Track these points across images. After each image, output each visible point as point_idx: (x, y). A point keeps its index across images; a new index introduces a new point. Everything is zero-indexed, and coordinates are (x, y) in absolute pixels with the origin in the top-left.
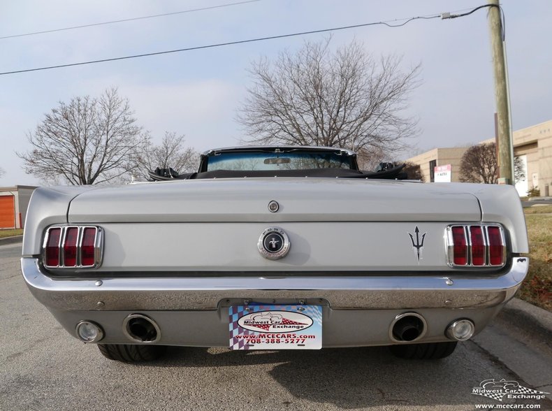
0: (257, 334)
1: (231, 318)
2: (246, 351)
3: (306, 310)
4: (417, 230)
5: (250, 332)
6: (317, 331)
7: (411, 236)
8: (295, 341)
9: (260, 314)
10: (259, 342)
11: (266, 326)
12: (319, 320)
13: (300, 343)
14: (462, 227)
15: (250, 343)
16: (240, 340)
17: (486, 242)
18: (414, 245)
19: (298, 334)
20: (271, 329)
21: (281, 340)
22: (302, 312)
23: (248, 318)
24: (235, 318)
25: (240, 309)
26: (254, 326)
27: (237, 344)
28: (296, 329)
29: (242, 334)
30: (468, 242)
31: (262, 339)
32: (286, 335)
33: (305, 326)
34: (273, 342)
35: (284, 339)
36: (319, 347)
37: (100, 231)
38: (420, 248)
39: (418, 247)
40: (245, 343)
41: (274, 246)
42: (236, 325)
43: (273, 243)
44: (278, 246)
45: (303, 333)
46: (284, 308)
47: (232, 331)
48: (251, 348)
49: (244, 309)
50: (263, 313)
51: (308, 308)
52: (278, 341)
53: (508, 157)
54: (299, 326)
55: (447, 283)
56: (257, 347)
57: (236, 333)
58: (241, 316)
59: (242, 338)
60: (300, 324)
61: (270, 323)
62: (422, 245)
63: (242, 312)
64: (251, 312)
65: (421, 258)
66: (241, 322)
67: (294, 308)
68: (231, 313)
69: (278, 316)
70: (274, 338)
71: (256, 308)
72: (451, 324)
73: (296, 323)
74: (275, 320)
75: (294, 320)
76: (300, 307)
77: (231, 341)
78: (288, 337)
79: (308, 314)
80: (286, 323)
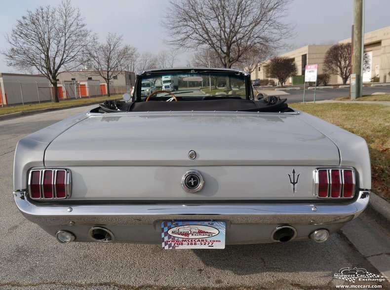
0: (180, 239)
1: (163, 230)
3: (214, 224)
4: (294, 172)
5: (176, 238)
6: (222, 238)
7: (289, 176)
8: (207, 244)
9: (183, 227)
10: (182, 244)
11: (187, 234)
12: (223, 231)
13: (210, 245)
14: (326, 170)
15: (176, 245)
16: (169, 243)
17: (342, 181)
18: (291, 183)
19: (209, 240)
20: (191, 236)
21: (197, 243)
22: (211, 226)
23: (175, 229)
24: (166, 229)
25: (169, 224)
26: (179, 234)
27: (168, 246)
28: (207, 236)
29: (171, 240)
30: (329, 181)
31: (184, 243)
32: (200, 240)
33: (213, 235)
34: (191, 244)
35: (199, 242)
36: (223, 247)
37: (68, 172)
38: (296, 185)
39: (294, 183)
40: (173, 245)
41: (193, 184)
42: (166, 234)
43: (192, 181)
44: (196, 184)
45: (212, 239)
46: (199, 223)
47: (163, 238)
48: (176, 248)
49: (172, 224)
50: (185, 226)
51: (216, 224)
52: (195, 244)
53: (359, 59)
54: (210, 235)
55: (313, 209)
56: (181, 247)
57: (166, 239)
58: (169, 228)
59: (171, 242)
60: (210, 233)
61: (189, 232)
62: (297, 182)
63: (171, 226)
64: (177, 225)
65: (295, 192)
66: (170, 232)
67: (206, 223)
68: (163, 227)
69: (195, 228)
70: (192, 242)
71: (180, 223)
72: (314, 232)
73: (207, 233)
74: (193, 230)
75: (206, 231)
76: (211, 222)
77: (163, 244)
78: (202, 241)
79: (216, 227)
80: (200, 232)
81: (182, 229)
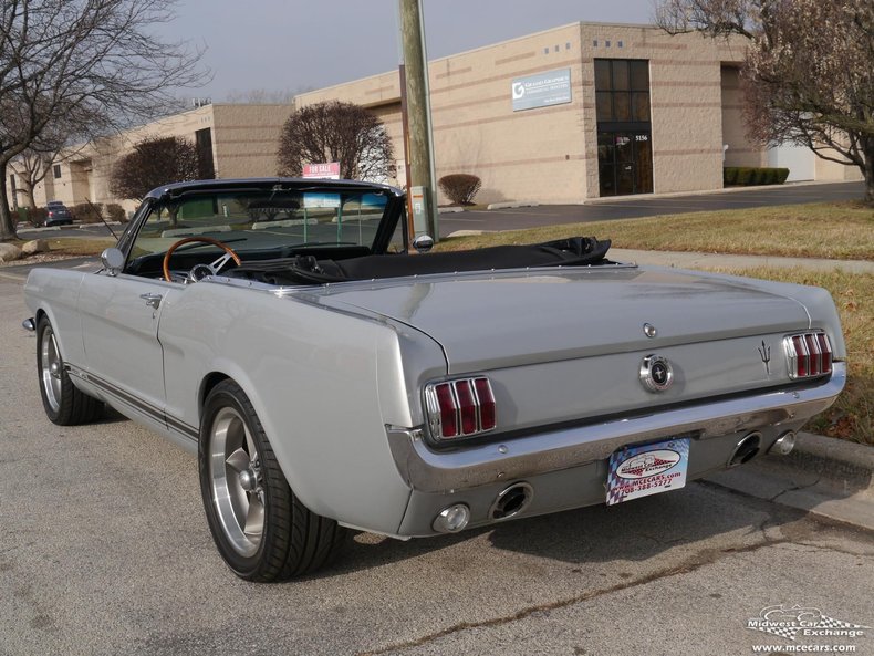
0: (631, 482)
1: (610, 469)
2: (621, 504)
3: (675, 445)
4: (763, 344)
5: (626, 481)
6: (683, 469)
7: (760, 350)
8: (663, 483)
9: (635, 458)
10: (632, 490)
11: (639, 471)
12: (686, 454)
13: (667, 484)
14: (799, 337)
15: (624, 494)
16: (616, 492)
17: (819, 349)
18: (763, 361)
19: (666, 475)
20: (645, 474)
21: (651, 484)
22: (672, 449)
23: (625, 464)
24: (614, 468)
25: (620, 456)
26: (629, 473)
27: (613, 498)
28: (665, 469)
29: (618, 485)
30: (806, 351)
31: (636, 487)
32: (656, 477)
33: (673, 464)
34: (644, 488)
35: (653, 483)
36: (683, 485)
38: (768, 363)
39: (766, 361)
40: (620, 495)
41: (660, 377)
42: (614, 475)
43: (659, 374)
45: (671, 472)
46: (657, 446)
47: (610, 485)
48: (625, 500)
49: (624, 455)
50: (639, 457)
51: (677, 443)
52: (649, 487)
54: (668, 465)
55: (794, 396)
56: (631, 497)
57: (613, 485)
58: (619, 464)
59: (619, 490)
60: (669, 462)
61: (643, 467)
62: (769, 360)
63: (621, 460)
64: (629, 457)
65: (769, 374)
67: (665, 445)
68: (612, 462)
69: (651, 457)
70: (645, 483)
71: (634, 452)
72: (778, 438)
73: (666, 462)
74: (649, 462)
75: (664, 459)
76: (671, 443)
77: (608, 496)
78: (657, 479)
79: (677, 450)
80: (658, 463)
81: (635, 463)
